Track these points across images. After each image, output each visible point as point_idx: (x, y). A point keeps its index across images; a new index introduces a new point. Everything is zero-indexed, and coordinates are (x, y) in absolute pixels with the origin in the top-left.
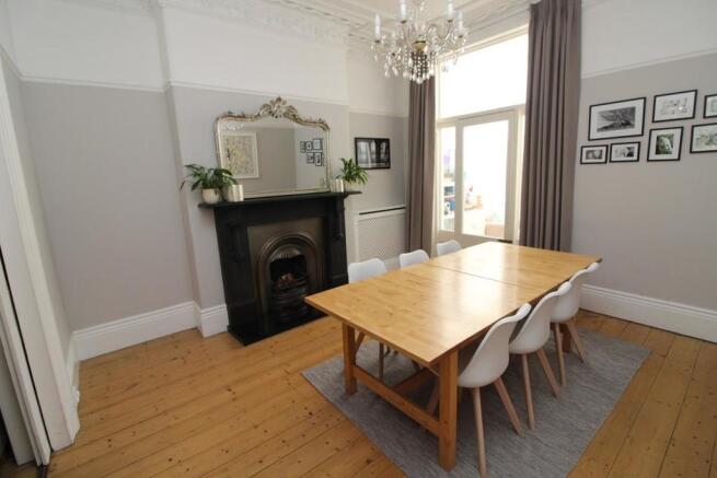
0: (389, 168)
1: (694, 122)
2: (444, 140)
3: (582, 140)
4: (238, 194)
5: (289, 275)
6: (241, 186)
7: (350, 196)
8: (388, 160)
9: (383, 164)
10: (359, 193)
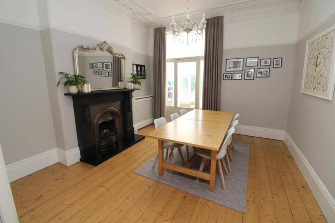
0: (145, 78)
1: (258, 67)
2: (169, 68)
3: (223, 71)
4: (87, 89)
5: (107, 130)
6: (89, 85)
7: (135, 91)
8: (145, 75)
9: (143, 77)
10: (139, 89)
